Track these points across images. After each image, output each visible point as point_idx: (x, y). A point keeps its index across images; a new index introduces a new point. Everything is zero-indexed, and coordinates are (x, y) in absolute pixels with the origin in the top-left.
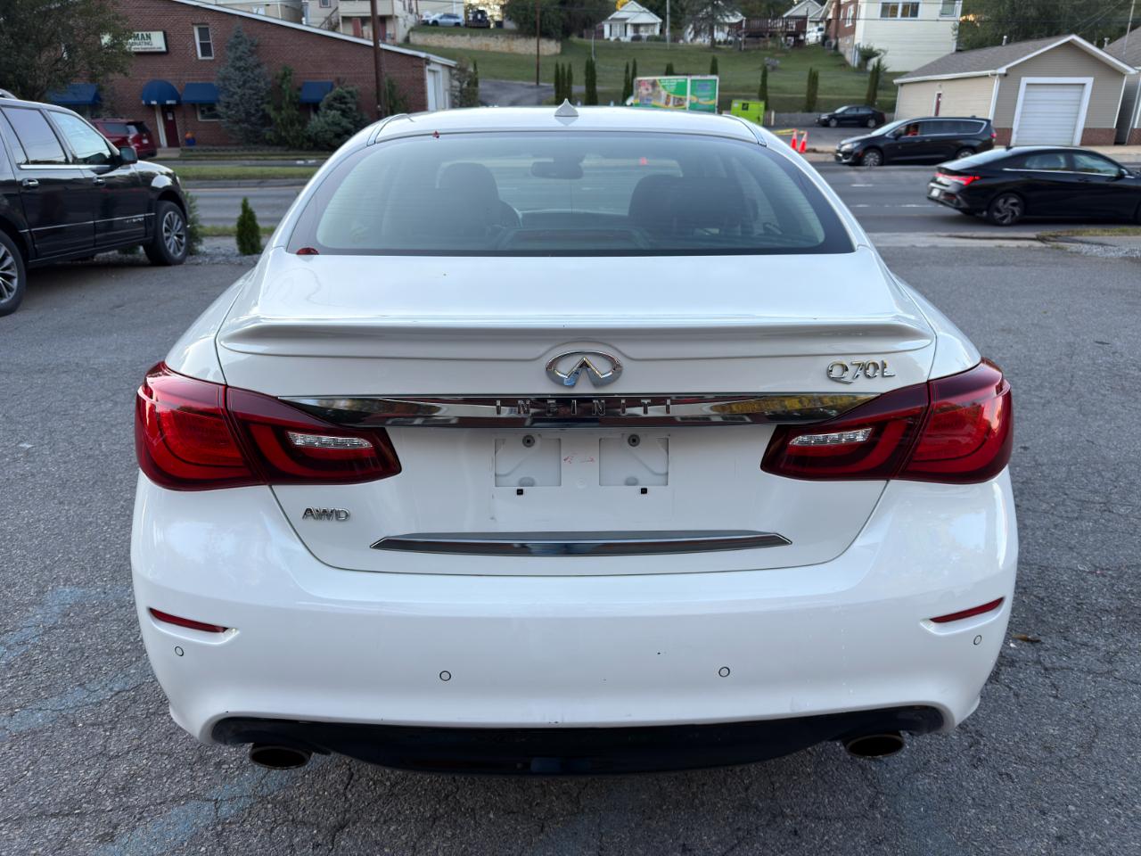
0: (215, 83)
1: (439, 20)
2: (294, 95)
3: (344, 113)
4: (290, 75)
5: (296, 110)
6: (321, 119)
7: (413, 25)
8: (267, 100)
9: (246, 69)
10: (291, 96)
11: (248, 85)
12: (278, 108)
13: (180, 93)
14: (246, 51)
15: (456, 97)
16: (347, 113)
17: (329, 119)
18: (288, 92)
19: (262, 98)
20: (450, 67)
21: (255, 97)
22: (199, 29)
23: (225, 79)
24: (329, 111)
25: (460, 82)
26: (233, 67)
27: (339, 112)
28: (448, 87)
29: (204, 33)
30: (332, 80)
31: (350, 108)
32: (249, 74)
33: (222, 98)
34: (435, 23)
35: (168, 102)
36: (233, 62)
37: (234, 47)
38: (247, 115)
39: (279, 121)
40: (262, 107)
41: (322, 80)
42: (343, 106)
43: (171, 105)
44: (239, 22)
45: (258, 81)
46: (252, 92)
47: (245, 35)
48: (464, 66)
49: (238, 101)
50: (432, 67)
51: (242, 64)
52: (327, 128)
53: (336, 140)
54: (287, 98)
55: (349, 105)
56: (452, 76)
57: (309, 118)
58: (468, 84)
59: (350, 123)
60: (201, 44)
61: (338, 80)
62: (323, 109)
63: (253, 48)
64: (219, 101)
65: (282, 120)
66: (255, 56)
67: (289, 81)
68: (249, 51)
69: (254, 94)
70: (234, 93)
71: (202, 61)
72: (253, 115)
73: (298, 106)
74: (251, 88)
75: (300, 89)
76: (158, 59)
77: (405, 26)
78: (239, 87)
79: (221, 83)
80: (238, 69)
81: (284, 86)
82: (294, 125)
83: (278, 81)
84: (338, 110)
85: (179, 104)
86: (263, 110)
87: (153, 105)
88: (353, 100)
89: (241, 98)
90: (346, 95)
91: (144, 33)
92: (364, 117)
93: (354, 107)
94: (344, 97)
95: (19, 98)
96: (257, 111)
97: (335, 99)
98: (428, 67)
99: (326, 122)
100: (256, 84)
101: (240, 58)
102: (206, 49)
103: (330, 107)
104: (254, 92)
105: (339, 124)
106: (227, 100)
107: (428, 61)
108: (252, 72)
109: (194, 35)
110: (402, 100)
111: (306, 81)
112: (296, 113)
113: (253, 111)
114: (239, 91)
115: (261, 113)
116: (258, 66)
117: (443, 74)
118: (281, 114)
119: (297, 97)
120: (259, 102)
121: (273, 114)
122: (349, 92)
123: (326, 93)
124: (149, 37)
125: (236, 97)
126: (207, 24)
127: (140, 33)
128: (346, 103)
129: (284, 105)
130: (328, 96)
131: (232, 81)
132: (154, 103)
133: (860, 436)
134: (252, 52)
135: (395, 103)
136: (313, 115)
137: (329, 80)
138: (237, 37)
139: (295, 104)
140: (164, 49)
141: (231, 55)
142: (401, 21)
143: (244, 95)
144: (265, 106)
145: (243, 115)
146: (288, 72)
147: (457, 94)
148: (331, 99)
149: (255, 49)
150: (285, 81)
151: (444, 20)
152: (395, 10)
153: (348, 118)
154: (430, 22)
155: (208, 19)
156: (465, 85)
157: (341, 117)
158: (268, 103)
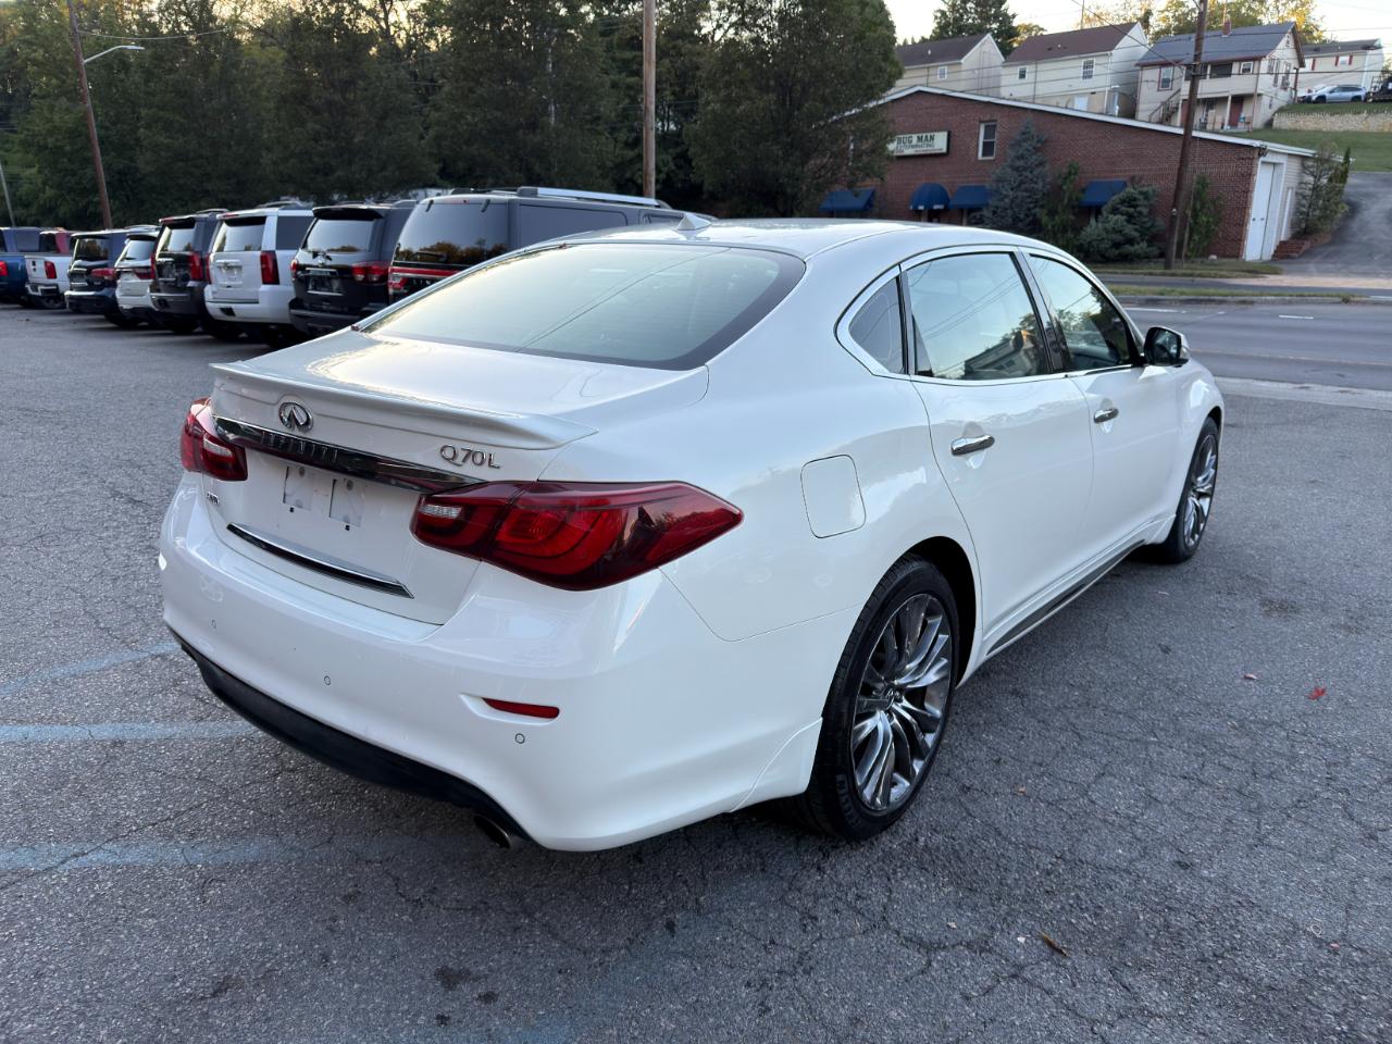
0: (987, 185)
1: (1327, 95)
2: (1074, 197)
3: (1130, 218)
4: (1075, 174)
5: (1074, 214)
6: (1100, 225)
7: (1284, 104)
8: (1041, 203)
9: (1025, 169)
10: (1070, 199)
11: (1023, 187)
12: (1052, 213)
13: (950, 196)
14: (1030, 148)
15: (1304, 197)
16: (1135, 218)
17: (1109, 226)
18: (1067, 194)
19: (1037, 201)
20: (1304, 158)
21: (1029, 200)
22: (986, 127)
23: (1000, 180)
24: (1111, 216)
25: (1315, 177)
26: (1011, 166)
27: (1124, 218)
28: (1294, 183)
29: (990, 131)
30: (1125, 179)
31: (1140, 213)
32: (1028, 174)
33: (993, 202)
34: (1322, 99)
35: (936, 207)
36: (1013, 161)
37: (1018, 143)
38: (1014, 220)
39: (1050, 227)
40: (1033, 211)
41: (1113, 180)
42: (1131, 210)
43: (938, 210)
44: (1030, 116)
45: (1036, 183)
46: (1025, 194)
47: (1033, 131)
48: (1327, 155)
49: (1007, 206)
50: (1269, 158)
51: (1021, 163)
52: (1104, 235)
53: (1114, 250)
54: (1066, 201)
55: (1138, 209)
56: (1304, 168)
57: (1088, 223)
58: (1330, 180)
59: (1136, 230)
60: (984, 143)
61: (1132, 179)
62: (1105, 213)
63: (1039, 145)
64: (987, 205)
65: (1053, 226)
66: (1039, 154)
67: (1071, 182)
68: (1034, 148)
69: (1029, 197)
70: (1006, 196)
71: (981, 161)
72: (1021, 221)
73: (1076, 210)
74: (1026, 190)
75: (1083, 191)
76: (937, 161)
77: (1270, 105)
78: (1012, 189)
79: (994, 185)
80: (1017, 169)
81: (1065, 187)
82: (1067, 231)
83: (1060, 182)
84: (1122, 214)
85: (946, 209)
86: (1035, 215)
87: (921, 211)
88: (1146, 203)
89: (1012, 202)
90: (1137, 196)
91: (929, 135)
92: (1157, 224)
93: (1145, 211)
94: (1135, 199)
95: (674, 208)
96: (1027, 216)
97: (1123, 202)
98: (1262, 159)
99: (1105, 229)
100: (1033, 185)
101: (1021, 157)
102: (988, 148)
103: (1115, 211)
104: (1028, 194)
105: (1121, 231)
106: (997, 203)
107: (1262, 151)
108: (1031, 172)
109: (979, 133)
110: (1213, 202)
111: (1094, 180)
112: (1072, 217)
113: (1022, 216)
114: (1011, 193)
115: (1031, 218)
116: (1041, 164)
117: (1289, 169)
118: (1053, 220)
119: (1077, 199)
120: (1032, 205)
121: (1045, 219)
122: (1141, 193)
123: (1113, 194)
124: (932, 138)
125: (1007, 200)
126: (996, 121)
127: (924, 135)
128: (1135, 207)
129: (1060, 209)
130: (1114, 198)
131: (1006, 183)
132: (921, 208)
133: (454, 513)
134: (1037, 149)
135: (1203, 205)
136: (1093, 221)
137: (1121, 179)
138: (1024, 133)
139: (1073, 208)
140: (944, 150)
141: (1012, 153)
142: (1266, 100)
143: (1017, 197)
144: (1037, 210)
145: (1010, 220)
146: (1073, 171)
147: (1308, 193)
148: (1118, 201)
149: (1042, 145)
150: (1068, 181)
151: (1336, 94)
152: (1260, 87)
153: (1134, 224)
154: (1314, 98)
155: (997, 116)
156: (1324, 181)
157: (1125, 223)
158: (1042, 207)
